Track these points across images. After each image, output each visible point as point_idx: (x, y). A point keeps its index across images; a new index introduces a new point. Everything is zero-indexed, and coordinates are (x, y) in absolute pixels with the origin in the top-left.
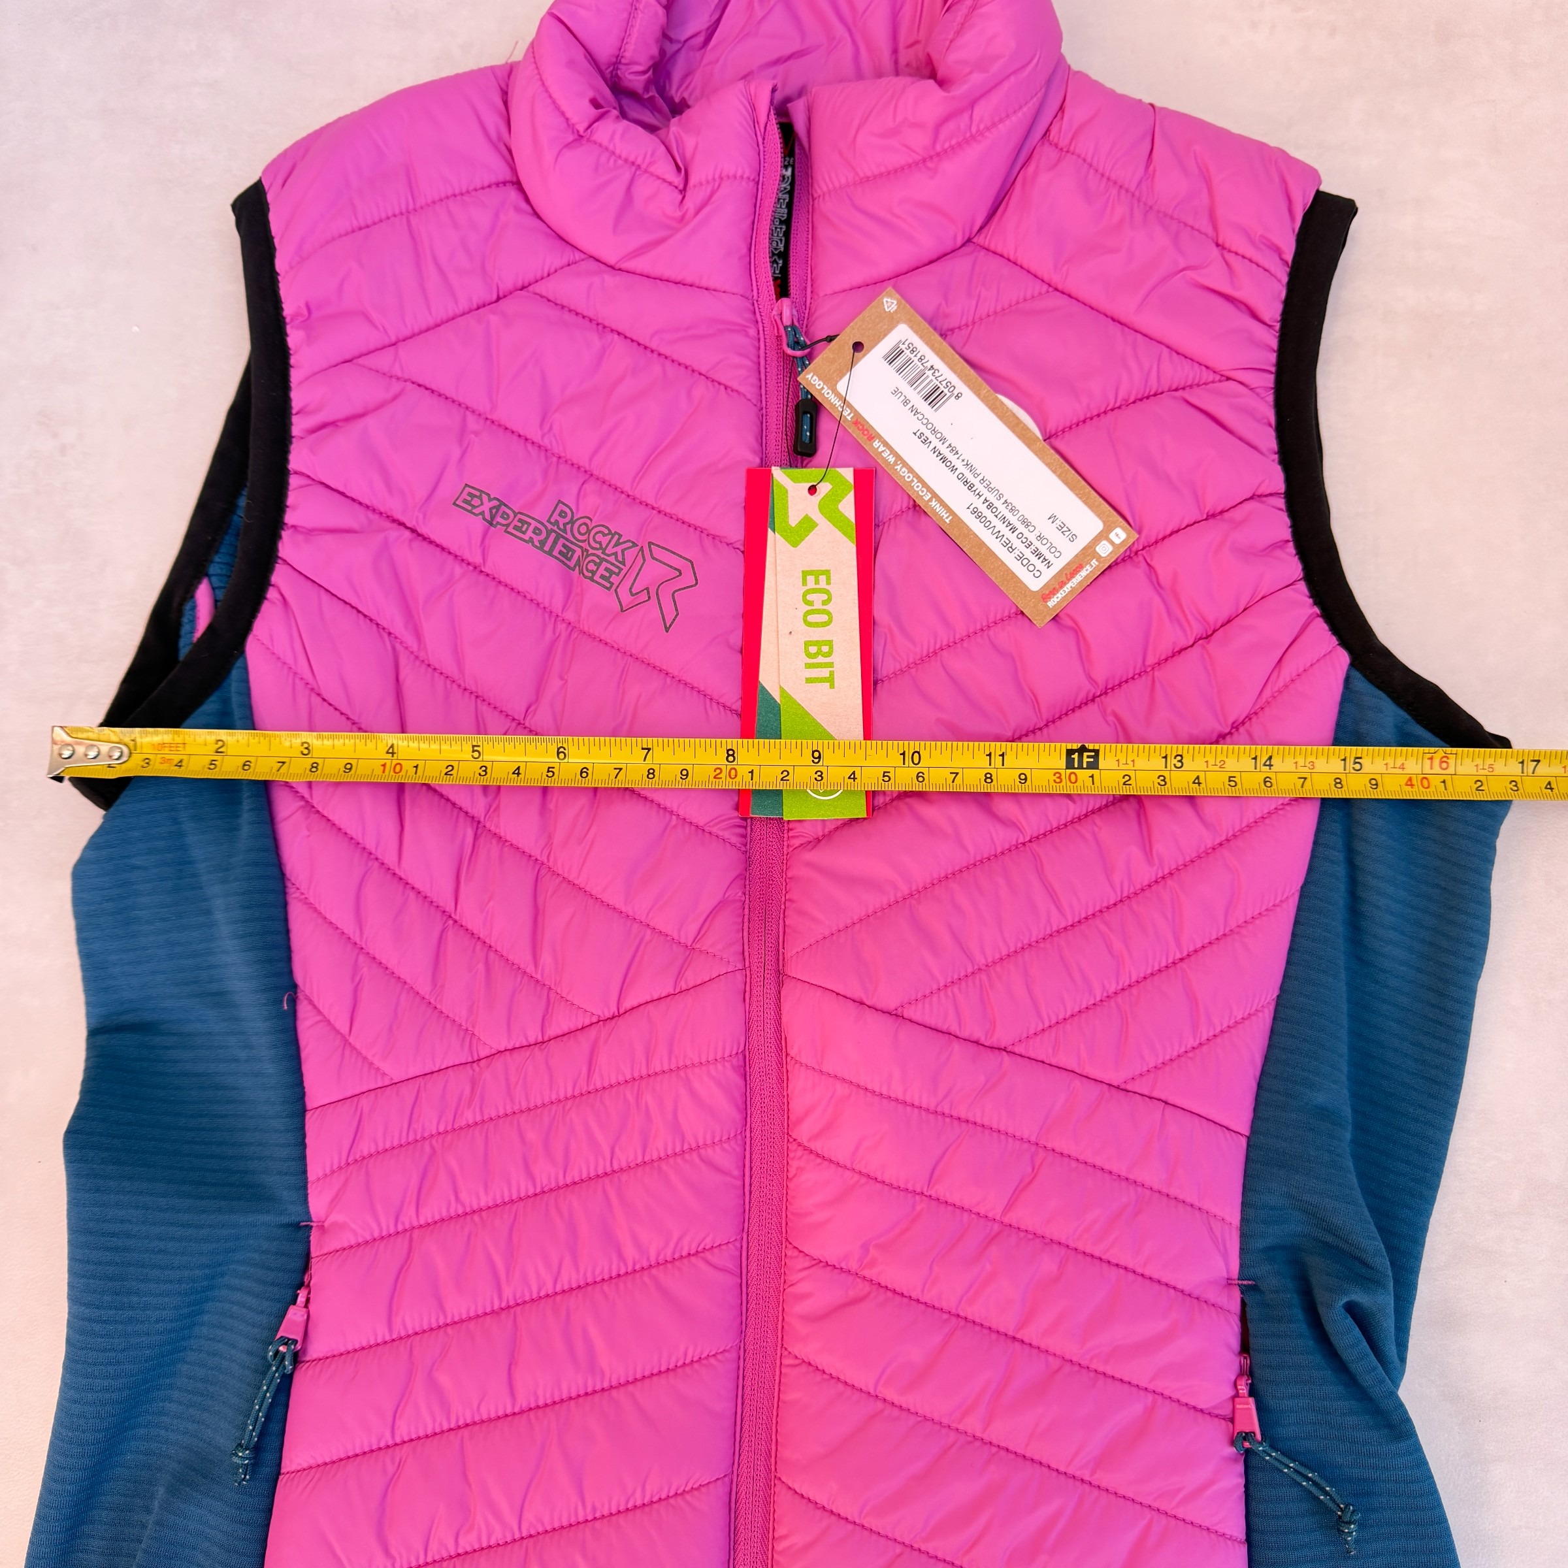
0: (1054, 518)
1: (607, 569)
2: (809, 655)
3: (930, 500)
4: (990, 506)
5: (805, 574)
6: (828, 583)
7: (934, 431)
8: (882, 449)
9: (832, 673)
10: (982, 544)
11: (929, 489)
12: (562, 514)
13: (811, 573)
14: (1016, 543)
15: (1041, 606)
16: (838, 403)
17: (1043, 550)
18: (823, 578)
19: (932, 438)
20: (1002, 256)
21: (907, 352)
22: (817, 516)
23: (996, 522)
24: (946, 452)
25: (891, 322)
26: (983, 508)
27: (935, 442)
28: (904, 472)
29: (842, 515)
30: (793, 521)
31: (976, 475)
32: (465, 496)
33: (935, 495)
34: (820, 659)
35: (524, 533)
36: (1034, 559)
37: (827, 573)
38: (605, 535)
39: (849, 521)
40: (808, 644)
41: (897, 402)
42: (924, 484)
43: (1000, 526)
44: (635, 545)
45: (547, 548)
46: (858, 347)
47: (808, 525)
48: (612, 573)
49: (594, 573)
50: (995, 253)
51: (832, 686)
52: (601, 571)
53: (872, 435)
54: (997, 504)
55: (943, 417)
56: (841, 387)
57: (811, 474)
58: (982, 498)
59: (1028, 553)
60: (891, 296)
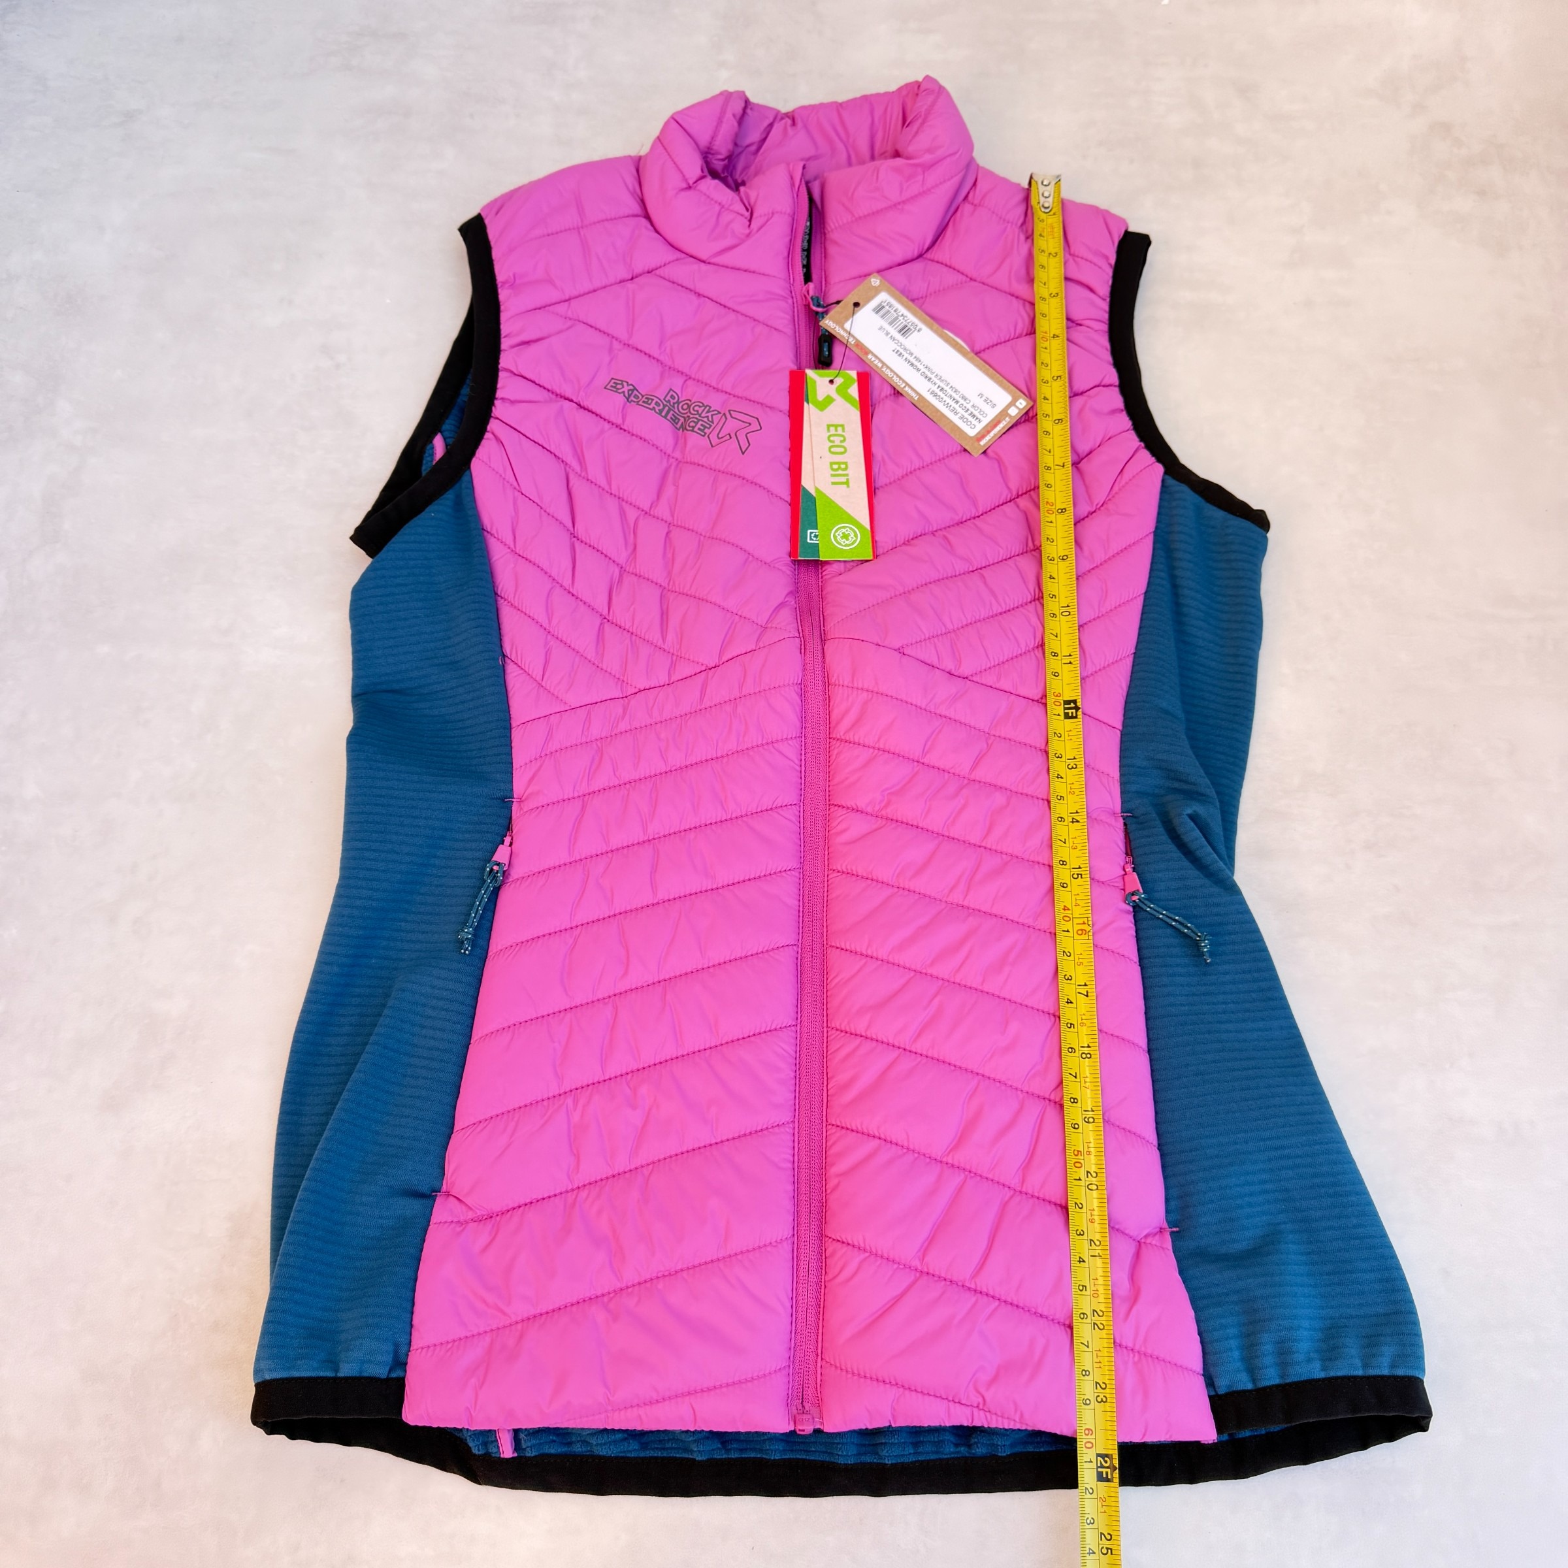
0: (981, 395)
1: (702, 425)
2: (833, 469)
3: (905, 387)
4: (942, 390)
5: (829, 426)
6: (843, 431)
7: (905, 349)
8: (873, 359)
9: (848, 480)
10: (938, 411)
11: (904, 381)
12: (672, 397)
13: (833, 425)
14: (959, 410)
15: (976, 444)
16: (845, 335)
17: (976, 413)
18: (840, 429)
19: (904, 353)
20: (942, 264)
21: (887, 307)
22: (834, 395)
23: (945, 398)
24: (914, 361)
25: (877, 291)
26: (937, 391)
27: (906, 355)
28: (888, 372)
29: (851, 396)
30: (820, 398)
31: (933, 373)
32: (611, 384)
33: (907, 384)
34: (840, 472)
35: (650, 404)
36: (970, 418)
37: (842, 426)
38: (700, 407)
39: (855, 399)
40: (832, 464)
41: (882, 334)
42: (901, 378)
43: (948, 400)
44: (719, 413)
45: (663, 414)
46: (856, 305)
47: (829, 400)
48: (705, 427)
49: (693, 427)
50: (938, 262)
51: (848, 486)
52: (699, 426)
53: (867, 351)
54: (946, 388)
55: (910, 342)
56: (847, 326)
57: (829, 373)
58: (937, 386)
59: (966, 415)
60: (875, 277)
